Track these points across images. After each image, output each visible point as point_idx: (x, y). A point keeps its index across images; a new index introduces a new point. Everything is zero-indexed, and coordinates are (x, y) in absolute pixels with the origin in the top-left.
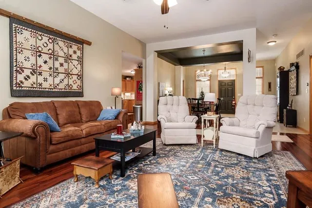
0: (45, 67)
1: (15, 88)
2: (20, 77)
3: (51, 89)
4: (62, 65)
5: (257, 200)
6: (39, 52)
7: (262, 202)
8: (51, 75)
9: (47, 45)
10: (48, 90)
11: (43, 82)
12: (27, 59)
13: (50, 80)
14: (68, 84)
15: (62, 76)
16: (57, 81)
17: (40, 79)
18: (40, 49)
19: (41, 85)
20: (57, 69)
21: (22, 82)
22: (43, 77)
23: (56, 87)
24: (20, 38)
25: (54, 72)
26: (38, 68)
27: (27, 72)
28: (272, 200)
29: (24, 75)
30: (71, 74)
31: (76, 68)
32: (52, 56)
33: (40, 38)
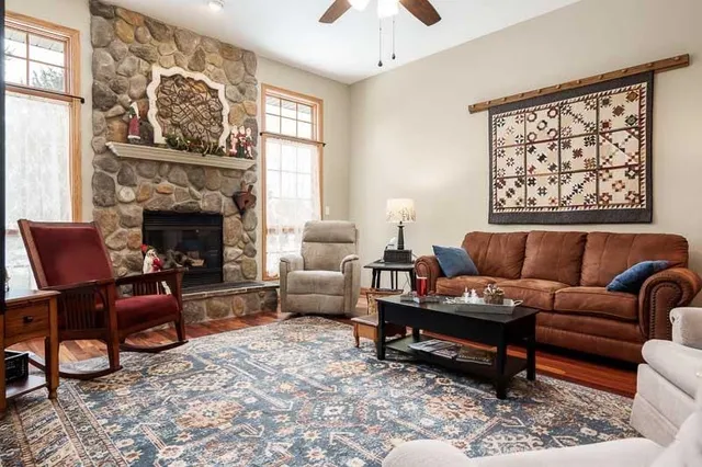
0: (542, 168)
1: (495, 211)
2: (501, 194)
3: (553, 208)
4: (578, 153)
5: (189, 441)
6: (532, 142)
7: (181, 443)
8: (553, 180)
9: (546, 123)
10: (546, 210)
11: (537, 197)
12: (510, 162)
13: (552, 190)
14: (597, 194)
15: (577, 179)
16: (567, 190)
17: (533, 192)
18: (532, 137)
19: (532, 202)
20: (567, 165)
21: (503, 201)
22: (537, 187)
23: (565, 202)
24: (501, 132)
25: (562, 172)
26: (528, 173)
27: (510, 183)
28: (165, 457)
29: (506, 189)
30: (607, 169)
31: (623, 150)
32: (556, 142)
33: (532, 117)
